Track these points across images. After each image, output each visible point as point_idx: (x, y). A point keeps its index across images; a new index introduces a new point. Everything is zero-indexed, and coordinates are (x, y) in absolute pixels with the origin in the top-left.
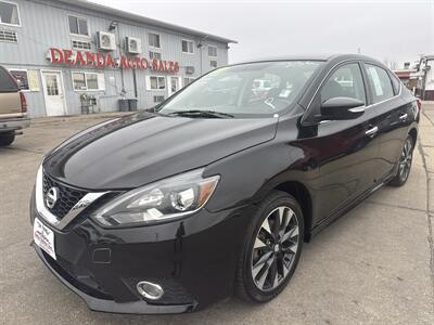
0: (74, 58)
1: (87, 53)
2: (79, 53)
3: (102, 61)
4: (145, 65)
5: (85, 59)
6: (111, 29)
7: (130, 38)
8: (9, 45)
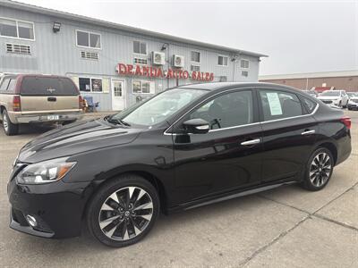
0: (134, 70)
1: (144, 68)
2: (138, 67)
3: (154, 73)
4: (186, 75)
5: (142, 71)
6: (163, 49)
7: (176, 56)
8: (92, 62)
